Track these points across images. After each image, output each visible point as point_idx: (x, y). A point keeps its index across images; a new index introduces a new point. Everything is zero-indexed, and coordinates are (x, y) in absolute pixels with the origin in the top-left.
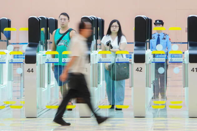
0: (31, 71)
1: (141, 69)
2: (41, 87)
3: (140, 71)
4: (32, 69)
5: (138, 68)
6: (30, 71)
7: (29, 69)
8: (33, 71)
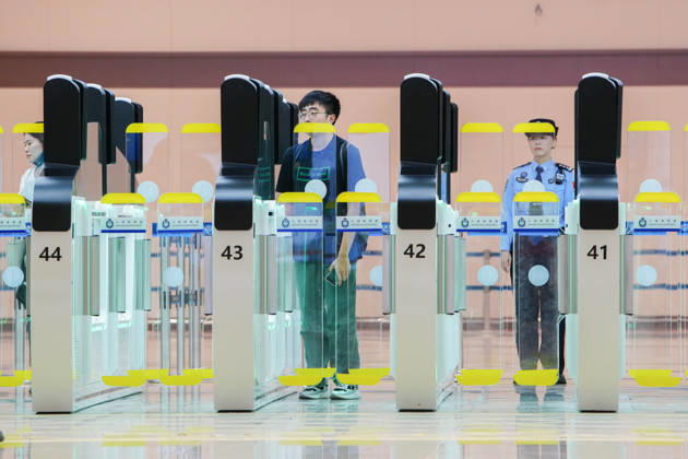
0: (53, 256)
1: (420, 248)
2: (85, 313)
3: (418, 256)
4: (58, 249)
5: (411, 246)
6: (50, 254)
7: (47, 249)
8: (59, 257)
